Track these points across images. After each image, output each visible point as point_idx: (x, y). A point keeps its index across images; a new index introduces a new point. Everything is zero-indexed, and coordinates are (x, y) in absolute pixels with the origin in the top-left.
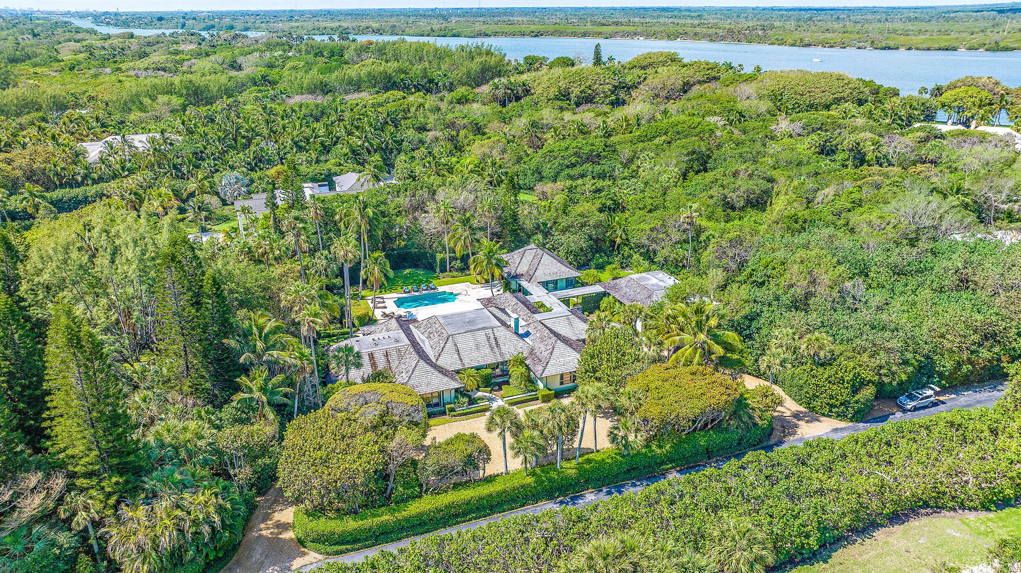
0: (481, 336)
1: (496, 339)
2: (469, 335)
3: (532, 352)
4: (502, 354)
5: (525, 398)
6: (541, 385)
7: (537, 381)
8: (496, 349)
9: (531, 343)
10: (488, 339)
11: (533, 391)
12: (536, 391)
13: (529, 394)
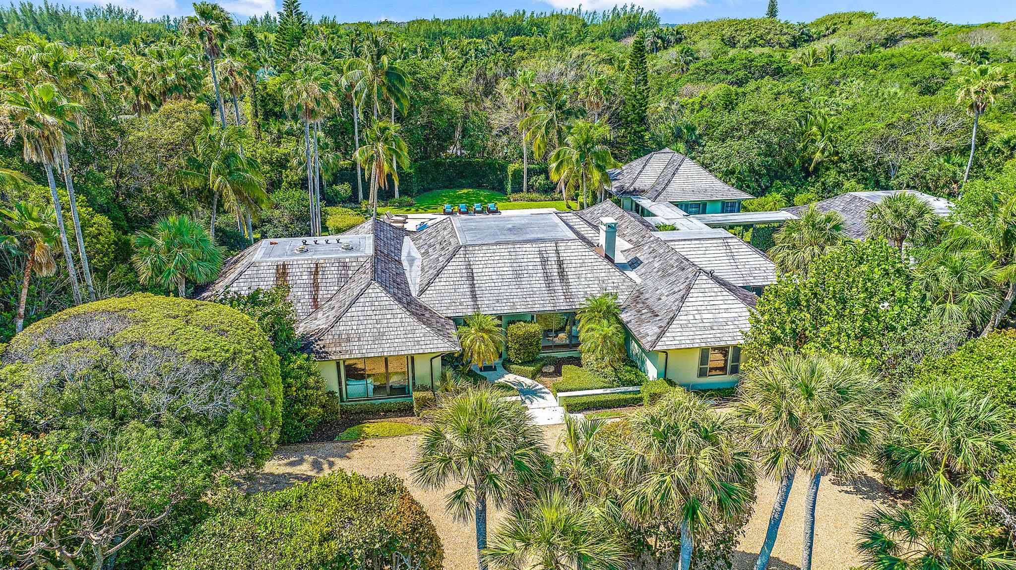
0: (529, 255)
1: (560, 264)
2: (503, 250)
3: (638, 297)
4: (568, 296)
5: (610, 397)
6: (652, 371)
7: (643, 362)
8: (557, 284)
9: (639, 281)
10: (544, 261)
11: (631, 383)
12: (639, 384)
13: (623, 389)
